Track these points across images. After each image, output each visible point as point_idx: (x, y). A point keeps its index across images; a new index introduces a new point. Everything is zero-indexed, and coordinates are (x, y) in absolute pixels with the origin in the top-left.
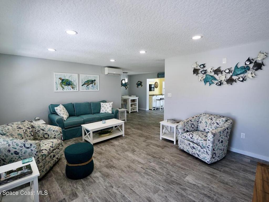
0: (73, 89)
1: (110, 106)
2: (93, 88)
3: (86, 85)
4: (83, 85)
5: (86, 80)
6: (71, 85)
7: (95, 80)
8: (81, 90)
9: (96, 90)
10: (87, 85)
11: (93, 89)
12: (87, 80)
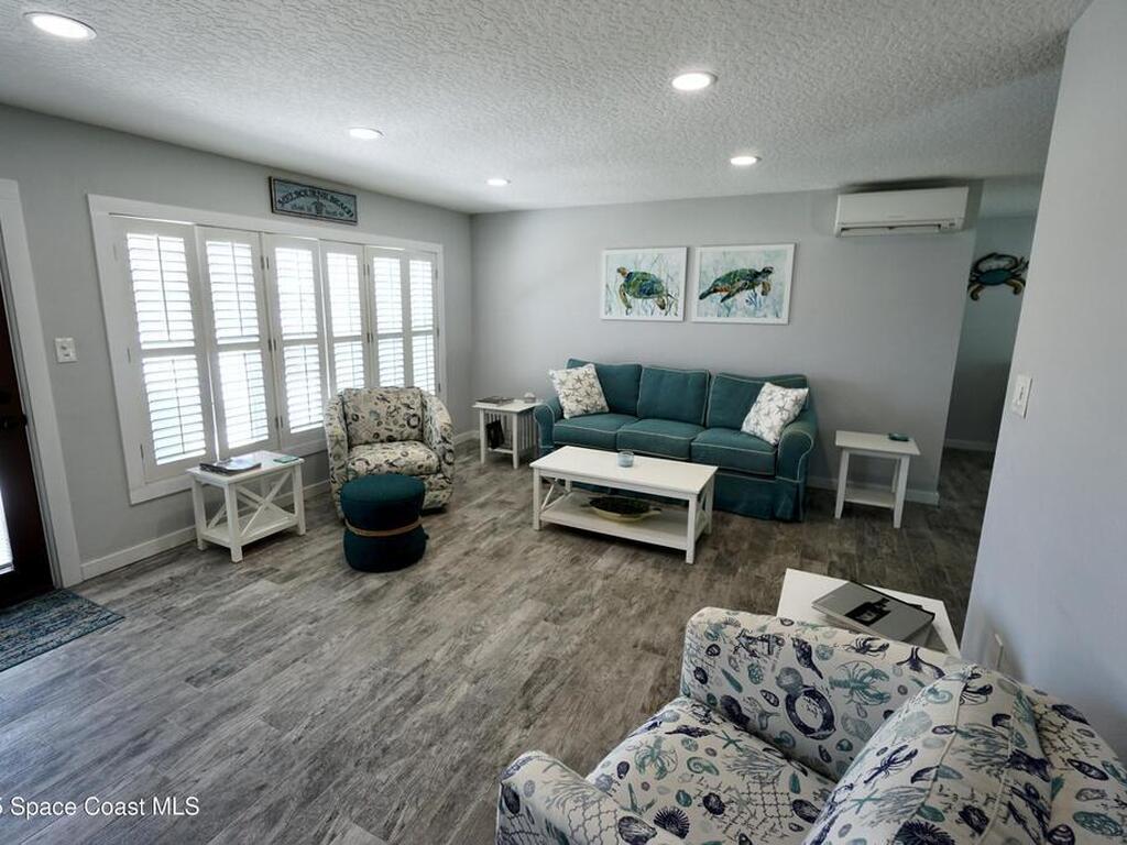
0: (664, 312)
1: (781, 409)
2: (752, 307)
3: (718, 296)
4: (709, 293)
5: (721, 274)
6: (659, 293)
7: (767, 272)
8: (694, 317)
9: (771, 319)
10: (725, 294)
11: (753, 314)
12: (728, 272)
